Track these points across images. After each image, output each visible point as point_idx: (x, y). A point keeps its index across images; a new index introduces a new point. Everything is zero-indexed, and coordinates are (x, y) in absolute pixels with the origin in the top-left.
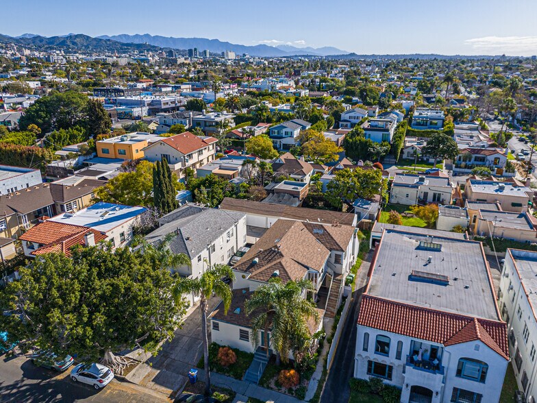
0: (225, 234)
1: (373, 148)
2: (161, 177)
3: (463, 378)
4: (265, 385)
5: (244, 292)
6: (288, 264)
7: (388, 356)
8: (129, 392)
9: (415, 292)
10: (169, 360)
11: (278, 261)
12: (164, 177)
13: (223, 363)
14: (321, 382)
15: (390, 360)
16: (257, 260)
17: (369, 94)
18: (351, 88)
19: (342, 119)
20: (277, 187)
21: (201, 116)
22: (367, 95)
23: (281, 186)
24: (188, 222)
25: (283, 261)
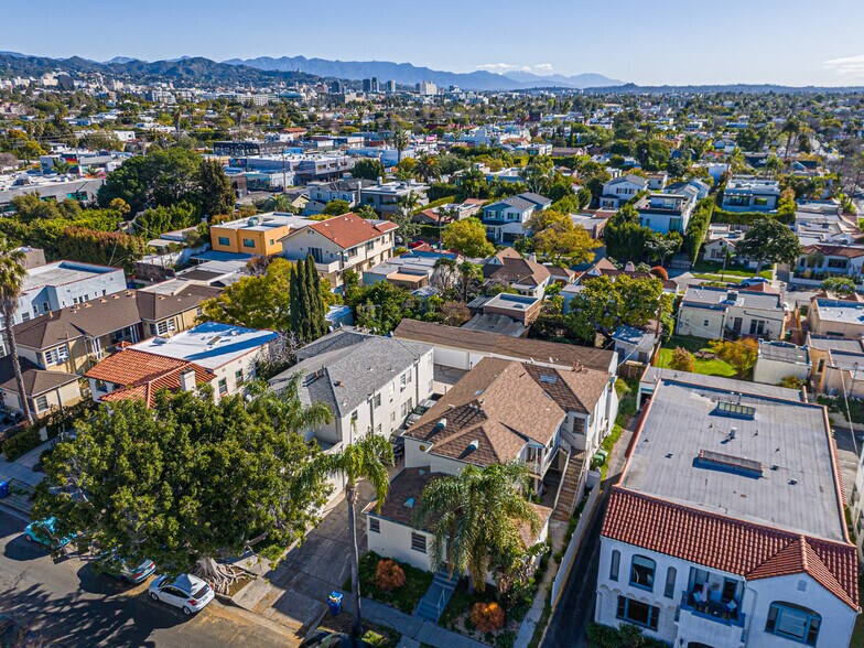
0: (398, 379)
1: (653, 241)
2: (304, 285)
3: (777, 634)
4: (449, 626)
5: (422, 472)
6: (494, 432)
7: (652, 591)
8: (236, 622)
9: (703, 487)
10: (300, 575)
11: (479, 425)
12: (308, 285)
13: (383, 586)
14: (540, 626)
15: (655, 597)
16: (444, 422)
17: (652, 151)
18: (623, 141)
19: (604, 193)
20: (489, 303)
21: (375, 188)
22: (649, 154)
23: (495, 302)
24: (340, 357)
25: (486, 426)
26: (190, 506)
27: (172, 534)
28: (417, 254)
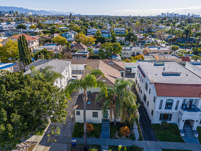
0: (65, 71)
1: (106, 39)
2: (23, 45)
4: (114, 138)
5: (88, 93)
6: (108, 77)
7: (171, 109)
9: (171, 79)
11: (102, 76)
12: (24, 45)
14: (138, 129)
15: (172, 111)
17: (94, 24)
18: (86, 23)
19: (88, 32)
20: (76, 53)
21: (27, 30)
22: (93, 25)
25: (105, 76)
26: (16, 117)
27: (10, 132)
28: (48, 45)
